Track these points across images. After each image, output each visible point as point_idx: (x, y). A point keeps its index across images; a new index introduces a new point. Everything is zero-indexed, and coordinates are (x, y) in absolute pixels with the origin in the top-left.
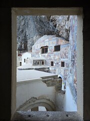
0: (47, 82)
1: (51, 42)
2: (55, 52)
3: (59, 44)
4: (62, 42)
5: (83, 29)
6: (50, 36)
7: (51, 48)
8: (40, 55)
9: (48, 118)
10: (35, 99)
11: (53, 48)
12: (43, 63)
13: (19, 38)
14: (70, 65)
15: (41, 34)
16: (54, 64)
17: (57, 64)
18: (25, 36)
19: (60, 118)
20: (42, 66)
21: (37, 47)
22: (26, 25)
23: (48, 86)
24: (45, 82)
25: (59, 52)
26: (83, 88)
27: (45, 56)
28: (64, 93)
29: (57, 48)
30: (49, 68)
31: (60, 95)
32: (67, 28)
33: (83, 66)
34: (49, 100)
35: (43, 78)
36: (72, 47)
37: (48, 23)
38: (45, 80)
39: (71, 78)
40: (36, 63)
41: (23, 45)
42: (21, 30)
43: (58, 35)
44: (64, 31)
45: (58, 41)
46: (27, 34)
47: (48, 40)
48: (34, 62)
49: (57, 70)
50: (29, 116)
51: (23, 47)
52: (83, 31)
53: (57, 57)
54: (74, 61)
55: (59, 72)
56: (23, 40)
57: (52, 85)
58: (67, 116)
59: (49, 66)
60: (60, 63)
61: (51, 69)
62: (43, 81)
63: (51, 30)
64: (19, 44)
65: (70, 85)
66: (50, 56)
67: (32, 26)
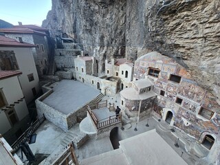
1: (166, 66)
2: (171, 82)
6: (166, 58)
7: (164, 74)
8: (146, 77)
11: (169, 76)
13: (116, 41)
15: (151, 47)
16: (165, 95)
17: (171, 97)
21: (143, 65)
22: (127, 26)
25: (176, 84)
27: (153, 80)
29: (175, 78)
30: (156, 96)
41: (120, 51)
42: (119, 31)
45: (178, 70)
46: (127, 38)
47: (161, 62)
48: (140, 91)
49: (168, 103)
51: (119, 53)
53: (172, 89)
56: (120, 44)
59: (157, 94)
60: (175, 98)
61: (159, 98)
64: (116, 48)
66: (161, 84)
67: (137, 30)
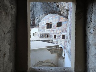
0: (51, 50)
1: (54, 19)
2: (58, 28)
3: (61, 21)
4: (63, 20)
5: (76, 12)
6: (54, 15)
7: (54, 24)
8: (46, 30)
9: (52, 70)
10: (42, 63)
11: (56, 24)
12: (48, 36)
14: (68, 37)
15: (46, 13)
17: (59, 37)
18: (34, 15)
19: (59, 71)
20: (47, 39)
22: (34, 5)
23: (52, 53)
24: (49, 50)
25: (60, 28)
26: (74, 51)
27: (49, 31)
28: (64, 58)
29: (59, 24)
30: (52, 40)
31: (61, 60)
32: (67, 8)
33: (75, 37)
34: (52, 63)
35: (48, 47)
36: (70, 24)
37: (52, 4)
38: (49, 49)
39: (69, 47)
40: (42, 36)
41: (32, 22)
43: (60, 14)
44: (65, 11)
45: (60, 19)
46: (35, 13)
47: (52, 18)
48: (40, 35)
50: (39, 69)
51: (32, 24)
52: (76, 14)
53: (59, 32)
54: (71, 34)
55: (61, 43)
56: (31, 17)
57: (55, 52)
58: (64, 69)
59: (53, 38)
60: (61, 36)
61: (54, 41)
62: (48, 49)
63: (55, 9)
65: (68, 51)
66: (53, 31)
67: (39, 6)
